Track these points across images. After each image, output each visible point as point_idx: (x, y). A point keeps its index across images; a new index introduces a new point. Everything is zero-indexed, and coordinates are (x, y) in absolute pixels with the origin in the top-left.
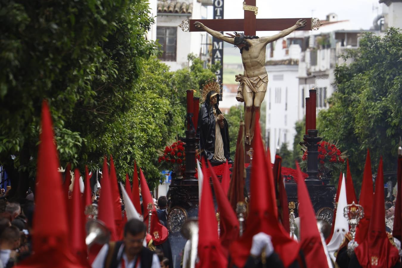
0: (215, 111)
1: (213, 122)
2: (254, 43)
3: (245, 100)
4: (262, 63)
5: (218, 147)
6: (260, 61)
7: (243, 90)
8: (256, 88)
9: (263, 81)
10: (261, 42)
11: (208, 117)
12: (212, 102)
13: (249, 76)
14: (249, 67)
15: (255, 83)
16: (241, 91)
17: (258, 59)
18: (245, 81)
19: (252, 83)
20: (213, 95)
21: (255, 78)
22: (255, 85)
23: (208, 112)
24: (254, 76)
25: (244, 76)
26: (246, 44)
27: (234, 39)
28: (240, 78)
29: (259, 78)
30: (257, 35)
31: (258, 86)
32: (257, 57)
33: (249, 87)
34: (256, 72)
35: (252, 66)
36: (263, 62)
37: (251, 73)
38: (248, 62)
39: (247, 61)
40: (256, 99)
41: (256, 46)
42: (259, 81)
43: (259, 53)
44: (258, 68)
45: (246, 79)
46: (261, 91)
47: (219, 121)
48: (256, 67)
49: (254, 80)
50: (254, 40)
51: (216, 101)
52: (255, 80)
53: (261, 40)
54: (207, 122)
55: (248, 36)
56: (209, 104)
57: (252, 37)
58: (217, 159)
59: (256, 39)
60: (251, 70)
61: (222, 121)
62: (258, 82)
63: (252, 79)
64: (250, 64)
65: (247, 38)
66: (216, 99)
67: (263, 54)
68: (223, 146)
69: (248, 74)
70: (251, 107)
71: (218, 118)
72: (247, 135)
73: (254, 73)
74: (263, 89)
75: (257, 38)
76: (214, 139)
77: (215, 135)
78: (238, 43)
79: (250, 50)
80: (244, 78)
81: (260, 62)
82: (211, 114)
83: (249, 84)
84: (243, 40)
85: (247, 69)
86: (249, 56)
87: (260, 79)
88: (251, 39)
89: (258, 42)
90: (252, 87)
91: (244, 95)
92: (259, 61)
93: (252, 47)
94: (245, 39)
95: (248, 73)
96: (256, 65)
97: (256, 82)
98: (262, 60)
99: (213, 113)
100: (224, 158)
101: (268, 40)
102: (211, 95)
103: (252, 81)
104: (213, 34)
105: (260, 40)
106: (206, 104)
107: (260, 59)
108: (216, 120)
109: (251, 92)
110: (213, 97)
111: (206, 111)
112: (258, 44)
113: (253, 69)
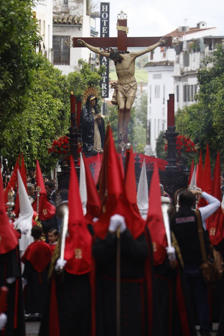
0: (94, 111)
1: (92, 120)
2: (125, 57)
3: (119, 103)
4: (132, 74)
5: (96, 140)
6: (131, 71)
7: (117, 95)
8: (127, 94)
9: (133, 88)
10: (132, 56)
11: (88, 116)
12: (91, 104)
13: (121, 84)
14: (122, 77)
15: (126, 90)
16: (116, 96)
17: (129, 70)
18: (119, 88)
19: (124, 89)
20: (92, 99)
21: (127, 86)
22: (126, 92)
23: (88, 112)
24: (126, 84)
25: (118, 84)
26: (119, 58)
27: (109, 53)
28: (114, 85)
29: (130, 85)
30: (128, 50)
31: (129, 92)
32: (128, 69)
33: (122, 93)
34: (128, 81)
35: (124, 76)
36: (133, 72)
37: (123, 81)
38: (121, 73)
39: (120, 71)
40: (127, 103)
41: (128, 60)
43: (130, 65)
44: (129, 77)
45: (119, 86)
46: (132, 96)
47: (97, 120)
48: (128, 76)
49: (125, 87)
50: (125, 55)
51: (95, 103)
52: (127, 87)
53: (132, 55)
54: (87, 120)
55: (121, 51)
56: (89, 106)
57: (124, 52)
58: (96, 150)
59: (128, 54)
60: (123, 79)
61: (100, 120)
62: (129, 89)
63: (124, 87)
64: (122, 74)
65: (120, 53)
66: (95, 101)
67: (133, 66)
68: (100, 139)
70: (123, 109)
71: (96, 117)
72: (121, 132)
73: (125, 81)
74: (133, 95)
75: (128, 52)
76: (93, 134)
77: (94, 130)
78: (112, 57)
79: (122, 62)
80: (117, 86)
81: (131, 73)
82: (90, 114)
83: (122, 90)
84: (116, 54)
85: (120, 78)
86: (121, 68)
87: (131, 87)
88: (123, 53)
89: (129, 56)
90: (124, 93)
91: (118, 100)
92: (129, 71)
93: (124, 60)
94: (118, 54)
95: (121, 81)
98: (132, 71)
99: (92, 113)
100: (102, 150)
101: (136, 55)
102: (90, 98)
103: (124, 88)
104: (93, 49)
105: (130, 55)
106: (86, 106)
107: (131, 70)
108: (95, 119)
109: (123, 97)
110: (92, 100)
111: (87, 111)
112: (128, 58)
113: (125, 78)
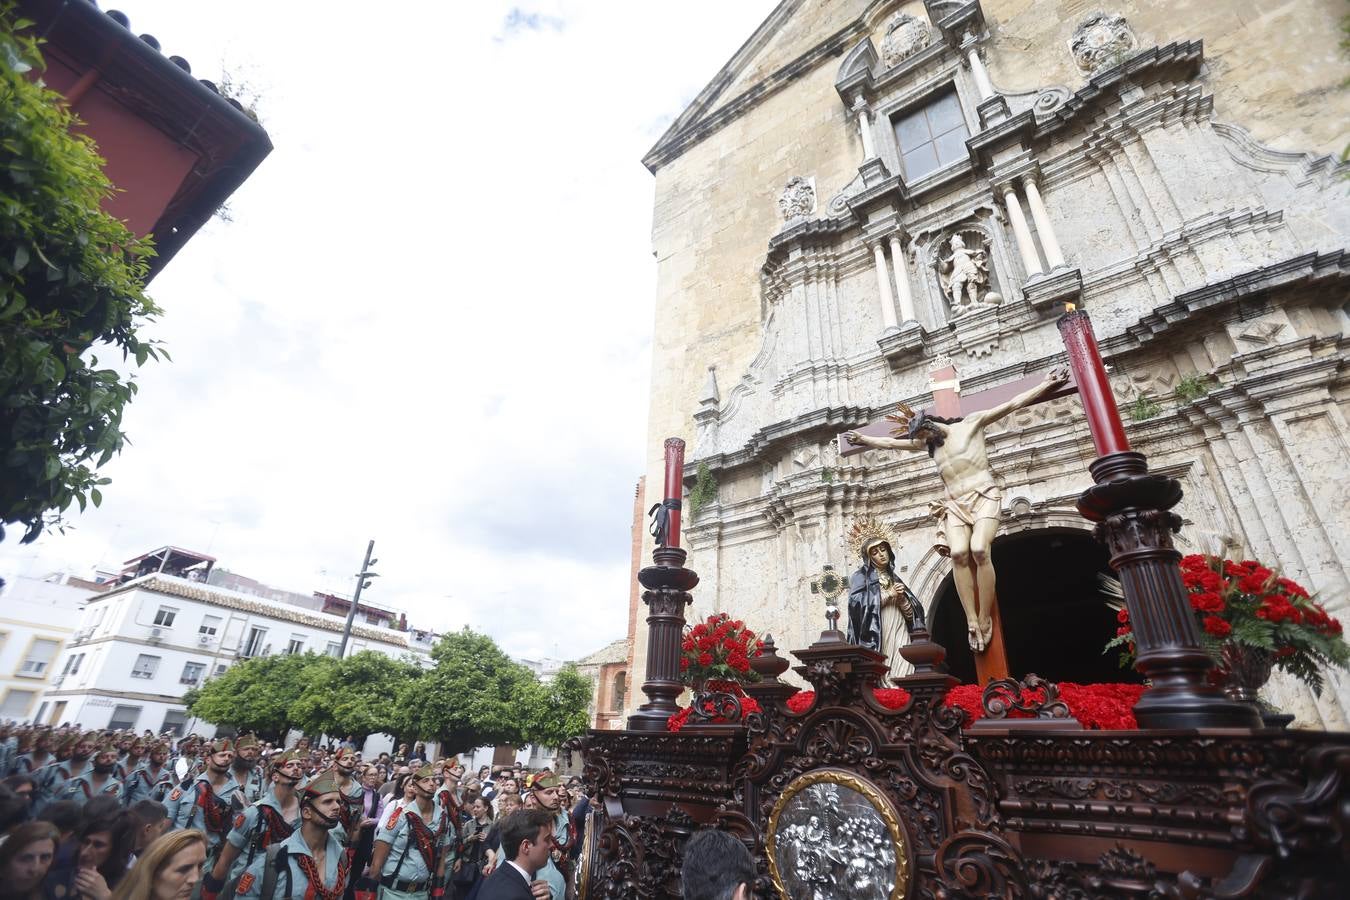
0: (886, 580)
1: (875, 599)
4: (978, 464)
6: (973, 459)
8: (972, 515)
9: (986, 497)
11: (864, 590)
12: (874, 559)
13: (955, 496)
14: (952, 478)
15: (967, 506)
17: (968, 456)
18: (948, 508)
19: (961, 506)
20: (872, 545)
21: (968, 496)
22: (968, 510)
24: (965, 493)
25: (945, 499)
26: (932, 429)
28: (939, 505)
29: (977, 491)
31: (976, 509)
32: (963, 453)
33: (957, 517)
34: (969, 483)
35: (958, 472)
37: (956, 486)
38: (945, 467)
39: (943, 466)
40: (974, 537)
42: (978, 498)
43: (968, 444)
44: (972, 474)
46: (985, 516)
48: (967, 471)
49: (965, 499)
52: (968, 500)
60: (956, 481)
61: (904, 601)
62: (975, 502)
63: (961, 498)
64: (951, 470)
69: (952, 492)
70: (964, 554)
71: (892, 592)
73: (962, 486)
74: (988, 513)
75: (960, 420)
76: (878, 638)
77: (881, 628)
79: (946, 442)
80: (945, 504)
81: (974, 461)
84: (922, 421)
85: (948, 483)
86: (946, 457)
87: (980, 495)
88: (947, 423)
90: (963, 514)
92: (969, 459)
93: (949, 437)
94: (929, 420)
95: (952, 489)
96: (966, 468)
97: (970, 502)
98: (977, 456)
99: (879, 583)
101: (981, 417)
103: (959, 503)
106: (863, 567)
107: (972, 455)
108: (885, 597)
109: (962, 526)
110: (875, 549)
113: (962, 478)
